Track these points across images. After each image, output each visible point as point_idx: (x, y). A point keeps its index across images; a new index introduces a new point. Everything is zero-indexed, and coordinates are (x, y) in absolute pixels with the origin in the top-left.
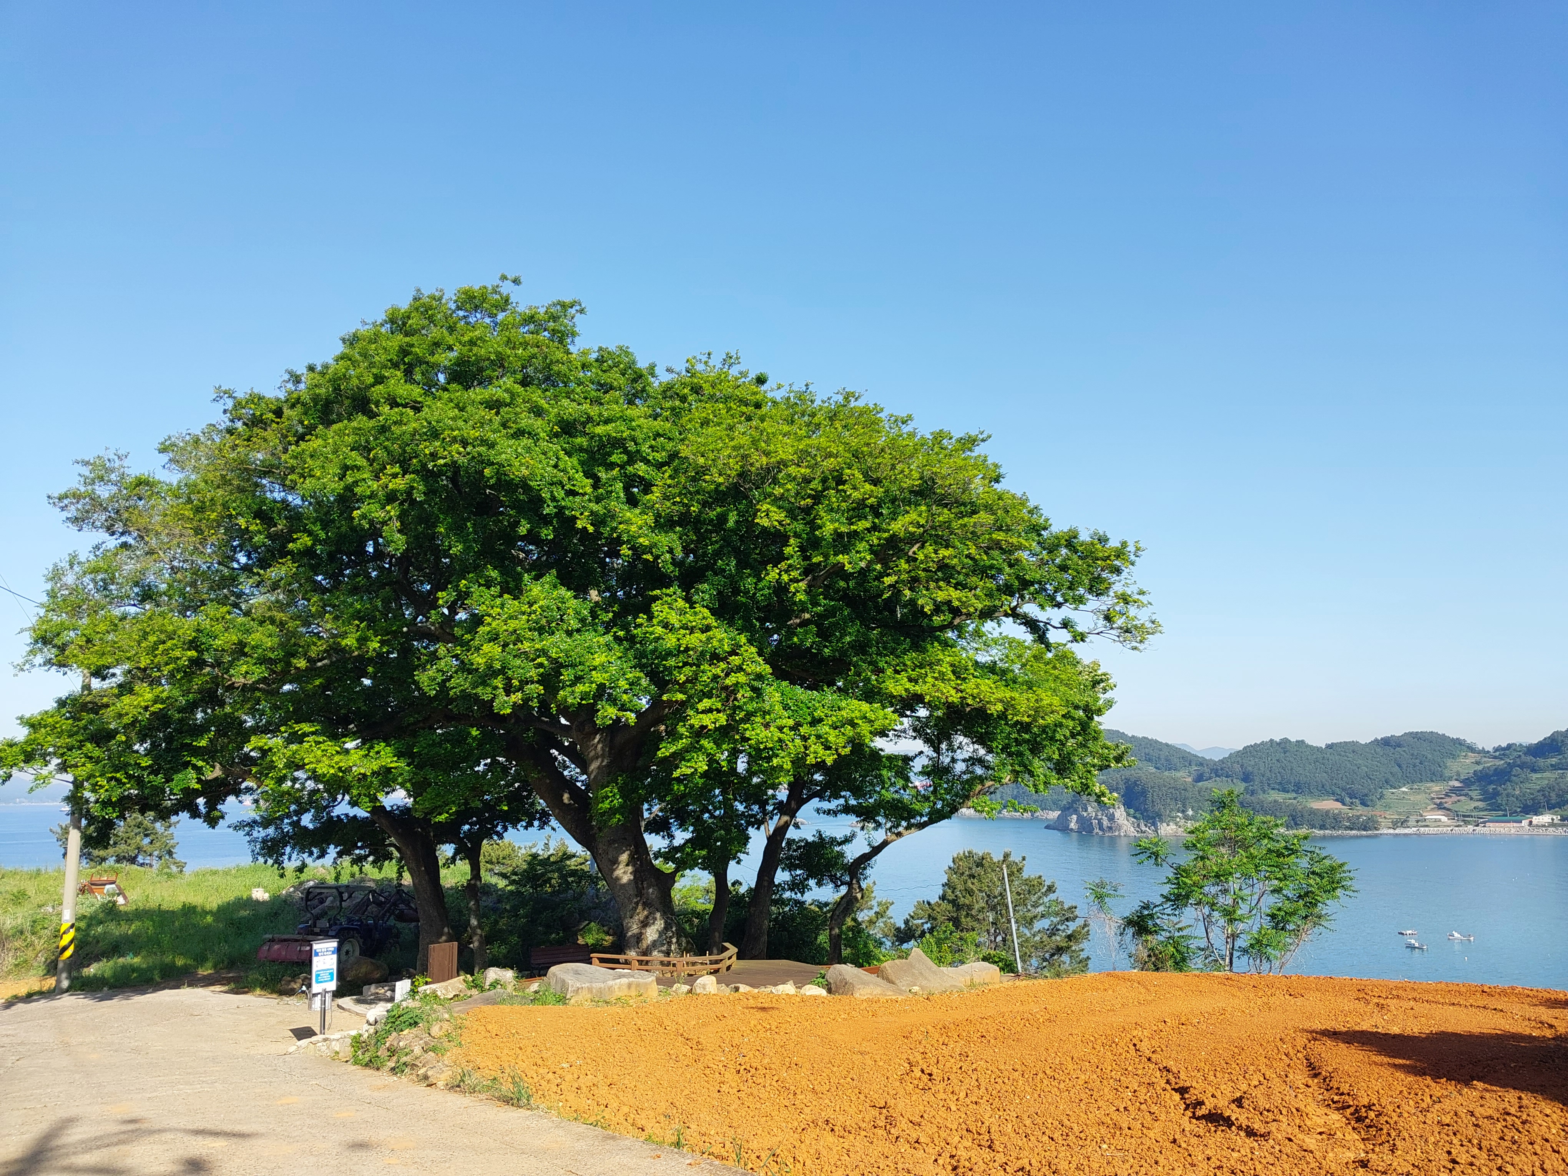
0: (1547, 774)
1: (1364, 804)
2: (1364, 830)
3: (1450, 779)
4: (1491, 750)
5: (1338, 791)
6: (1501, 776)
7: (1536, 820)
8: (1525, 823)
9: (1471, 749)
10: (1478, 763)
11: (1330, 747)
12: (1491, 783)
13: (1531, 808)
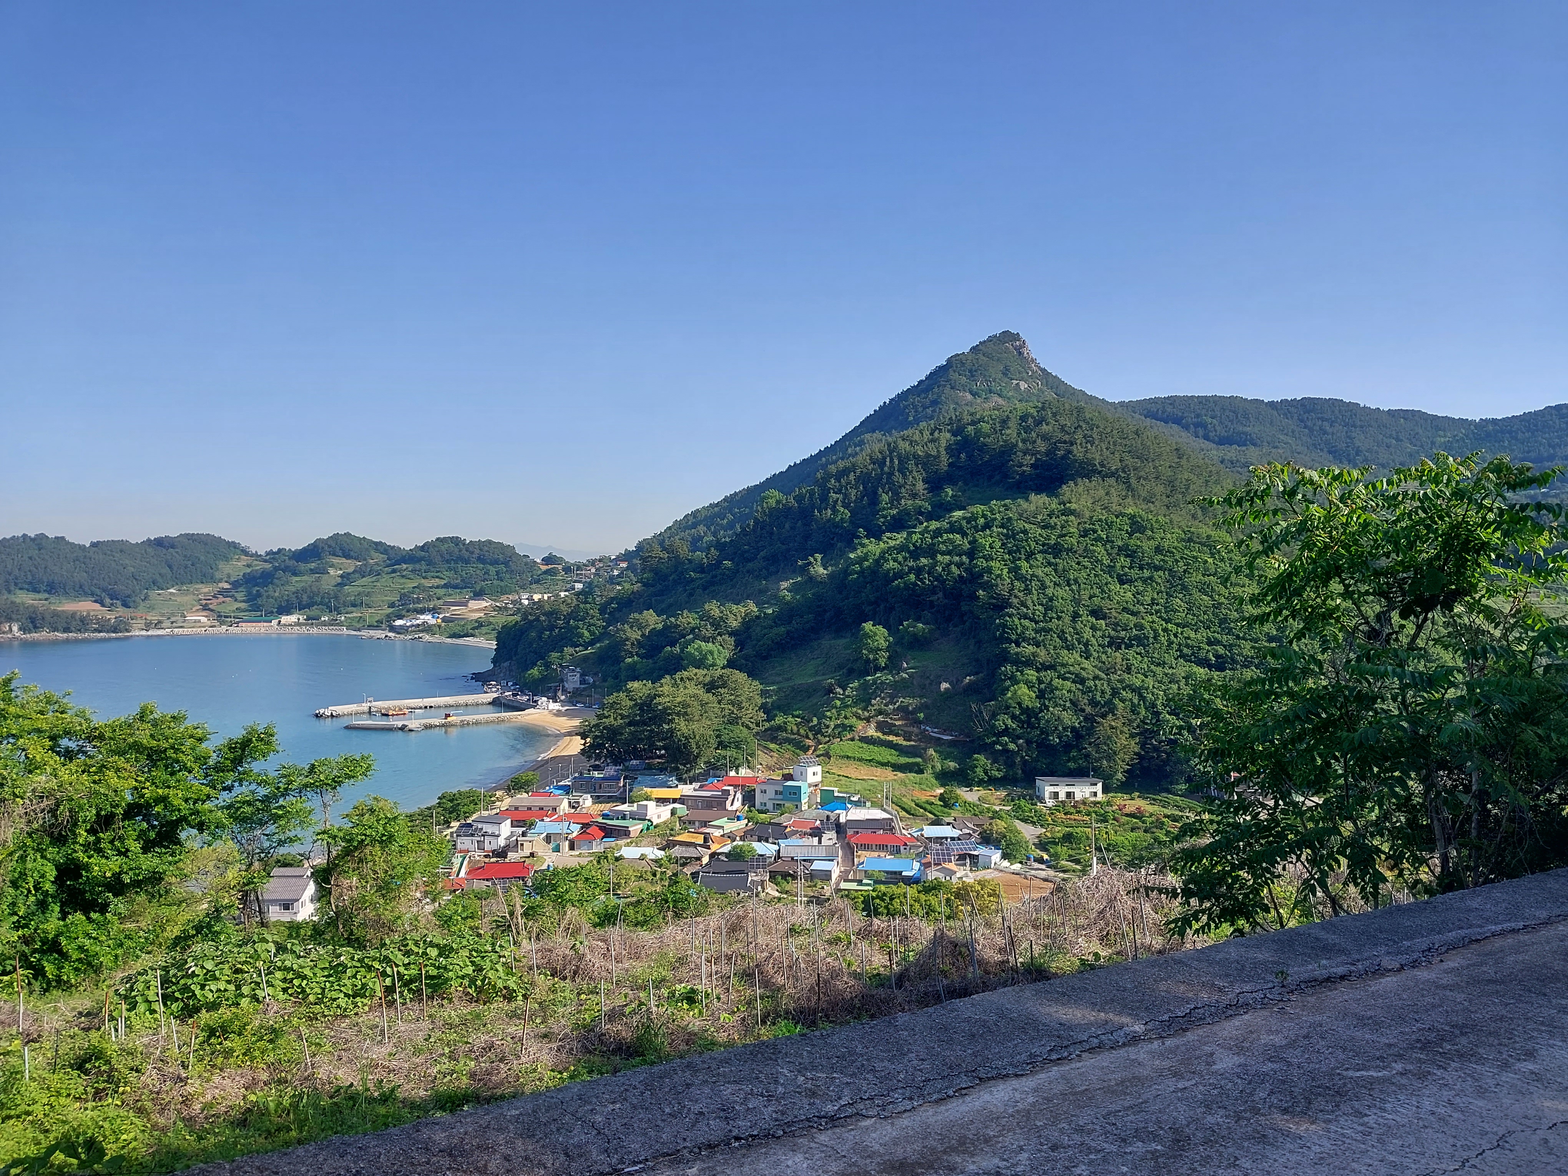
0: (305, 578)
1: (125, 605)
2: (114, 632)
3: (220, 581)
4: (263, 553)
5: (98, 592)
6: (265, 578)
7: (285, 619)
8: (274, 622)
9: (245, 552)
10: (248, 566)
11: (94, 545)
12: (256, 585)
13: (286, 610)
